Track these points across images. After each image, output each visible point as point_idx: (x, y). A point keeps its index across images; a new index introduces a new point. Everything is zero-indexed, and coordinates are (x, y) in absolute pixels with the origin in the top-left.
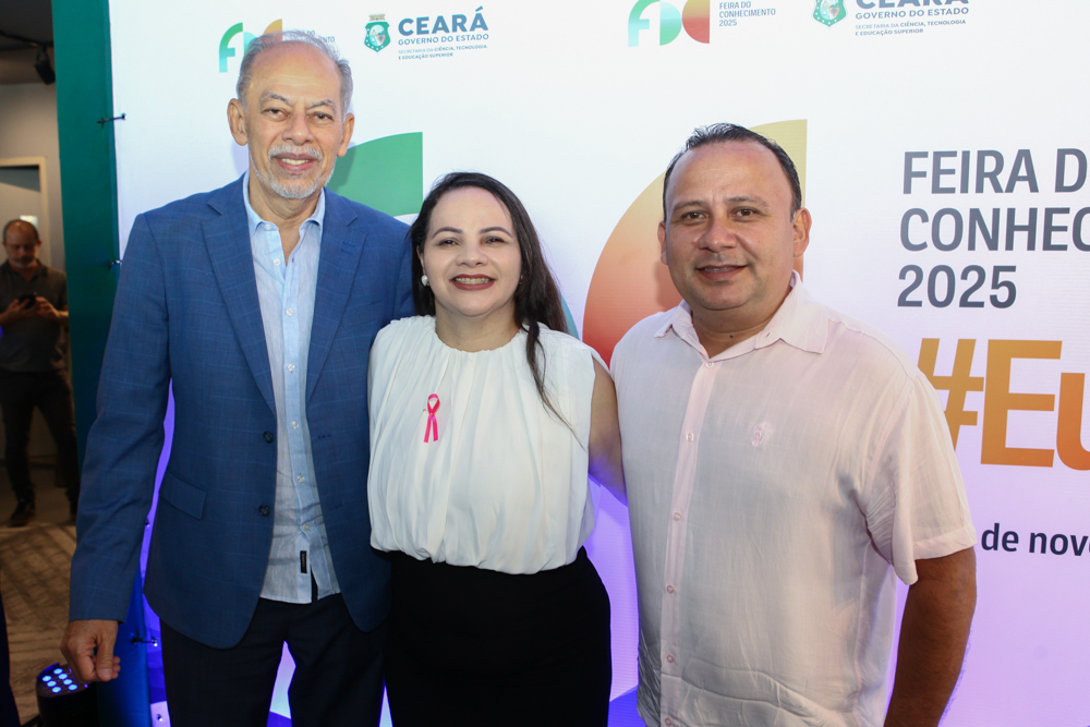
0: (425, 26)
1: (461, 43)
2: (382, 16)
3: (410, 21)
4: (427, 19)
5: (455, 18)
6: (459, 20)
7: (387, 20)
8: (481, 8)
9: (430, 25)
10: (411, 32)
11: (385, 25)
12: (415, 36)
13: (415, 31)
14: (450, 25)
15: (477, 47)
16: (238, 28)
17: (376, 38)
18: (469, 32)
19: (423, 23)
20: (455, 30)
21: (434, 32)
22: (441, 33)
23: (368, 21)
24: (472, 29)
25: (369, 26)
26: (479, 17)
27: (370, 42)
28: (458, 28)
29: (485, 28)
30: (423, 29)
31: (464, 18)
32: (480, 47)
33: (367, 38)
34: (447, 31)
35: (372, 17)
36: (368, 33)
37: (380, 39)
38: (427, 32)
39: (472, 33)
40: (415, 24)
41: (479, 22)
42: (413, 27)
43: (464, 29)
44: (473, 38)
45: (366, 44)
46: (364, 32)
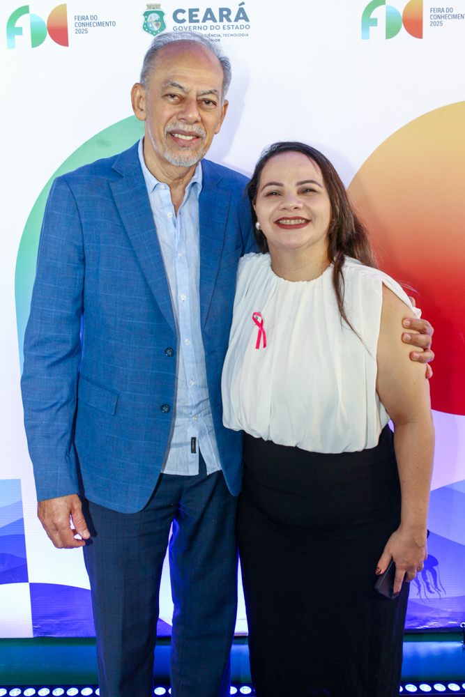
0: (196, 16)
1: (227, 32)
2: (158, 6)
3: (183, 11)
4: (197, 10)
5: (221, 10)
6: (225, 13)
7: (162, 8)
8: (243, 3)
9: (201, 15)
10: (184, 21)
11: (161, 14)
12: (187, 24)
13: (187, 19)
14: (217, 16)
15: (240, 35)
16: (24, 10)
17: (154, 24)
18: (233, 23)
19: (194, 13)
20: (221, 20)
21: (204, 21)
22: (209, 23)
23: (145, 9)
24: (236, 20)
25: (146, 14)
26: (241, 10)
27: (148, 27)
28: (224, 18)
29: (247, 20)
30: (194, 18)
31: (229, 11)
32: (243, 35)
33: (145, 24)
34: (215, 21)
35: (149, 6)
36: (146, 19)
37: (157, 25)
38: (198, 21)
39: (236, 24)
40: (187, 13)
41: (242, 15)
42: (186, 16)
43: (229, 20)
44: (237, 27)
45: (144, 29)
46: (142, 19)
